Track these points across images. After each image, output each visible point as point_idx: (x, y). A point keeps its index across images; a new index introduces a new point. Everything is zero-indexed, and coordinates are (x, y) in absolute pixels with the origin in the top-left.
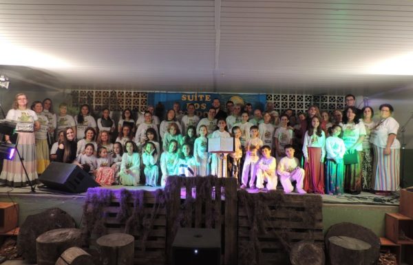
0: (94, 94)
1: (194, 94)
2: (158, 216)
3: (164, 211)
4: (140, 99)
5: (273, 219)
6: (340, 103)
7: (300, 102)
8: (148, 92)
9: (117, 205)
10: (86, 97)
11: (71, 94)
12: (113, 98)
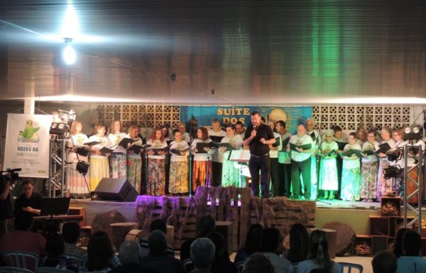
0: (121, 109)
1: (231, 107)
2: (190, 216)
3: (195, 212)
4: (172, 113)
5: (276, 218)
6: (397, 115)
7: (351, 114)
8: (180, 105)
9: (160, 208)
10: (113, 112)
11: (97, 110)
12: (142, 113)
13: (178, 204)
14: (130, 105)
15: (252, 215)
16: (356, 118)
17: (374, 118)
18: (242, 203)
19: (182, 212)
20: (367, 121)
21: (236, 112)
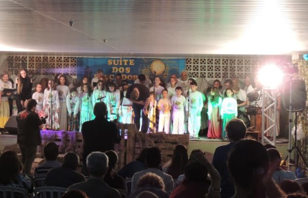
0: (28, 59)
1: (119, 59)
4: (70, 63)
8: (77, 57)
9: (60, 140)
10: (20, 62)
11: (7, 60)
12: (45, 63)
13: (74, 137)
14: (35, 56)
15: (136, 146)
16: (221, 68)
17: (236, 69)
18: (128, 136)
19: (78, 144)
20: (231, 70)
21: (123, 63)
